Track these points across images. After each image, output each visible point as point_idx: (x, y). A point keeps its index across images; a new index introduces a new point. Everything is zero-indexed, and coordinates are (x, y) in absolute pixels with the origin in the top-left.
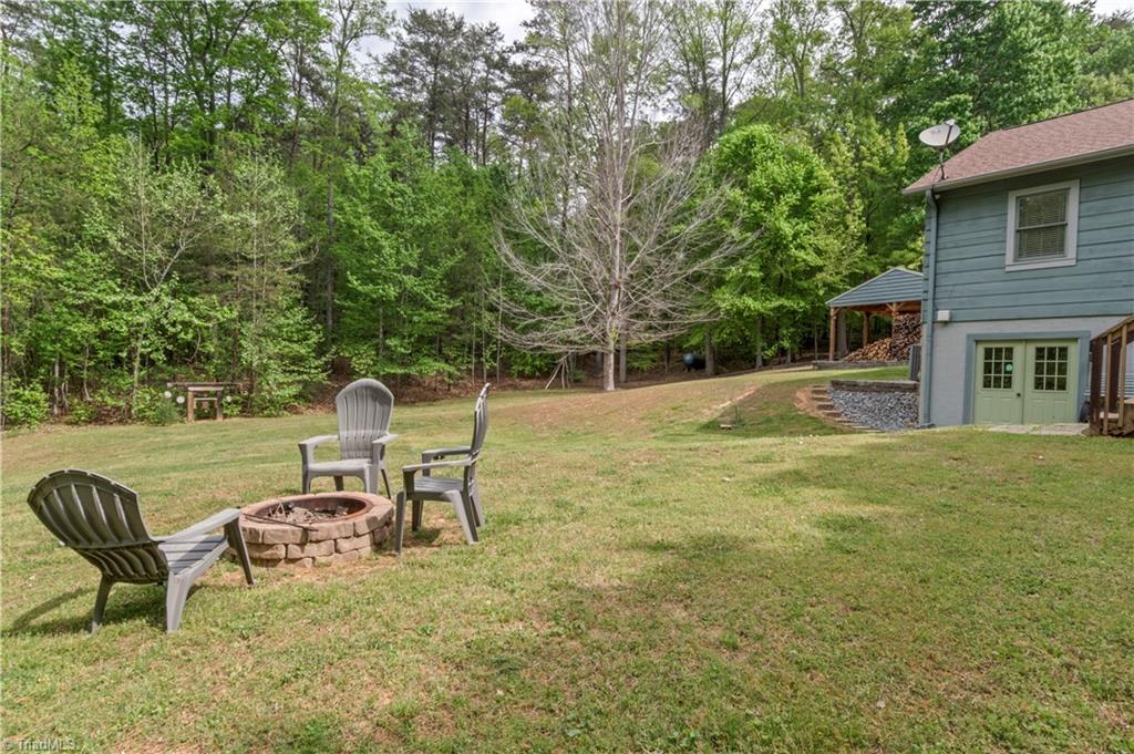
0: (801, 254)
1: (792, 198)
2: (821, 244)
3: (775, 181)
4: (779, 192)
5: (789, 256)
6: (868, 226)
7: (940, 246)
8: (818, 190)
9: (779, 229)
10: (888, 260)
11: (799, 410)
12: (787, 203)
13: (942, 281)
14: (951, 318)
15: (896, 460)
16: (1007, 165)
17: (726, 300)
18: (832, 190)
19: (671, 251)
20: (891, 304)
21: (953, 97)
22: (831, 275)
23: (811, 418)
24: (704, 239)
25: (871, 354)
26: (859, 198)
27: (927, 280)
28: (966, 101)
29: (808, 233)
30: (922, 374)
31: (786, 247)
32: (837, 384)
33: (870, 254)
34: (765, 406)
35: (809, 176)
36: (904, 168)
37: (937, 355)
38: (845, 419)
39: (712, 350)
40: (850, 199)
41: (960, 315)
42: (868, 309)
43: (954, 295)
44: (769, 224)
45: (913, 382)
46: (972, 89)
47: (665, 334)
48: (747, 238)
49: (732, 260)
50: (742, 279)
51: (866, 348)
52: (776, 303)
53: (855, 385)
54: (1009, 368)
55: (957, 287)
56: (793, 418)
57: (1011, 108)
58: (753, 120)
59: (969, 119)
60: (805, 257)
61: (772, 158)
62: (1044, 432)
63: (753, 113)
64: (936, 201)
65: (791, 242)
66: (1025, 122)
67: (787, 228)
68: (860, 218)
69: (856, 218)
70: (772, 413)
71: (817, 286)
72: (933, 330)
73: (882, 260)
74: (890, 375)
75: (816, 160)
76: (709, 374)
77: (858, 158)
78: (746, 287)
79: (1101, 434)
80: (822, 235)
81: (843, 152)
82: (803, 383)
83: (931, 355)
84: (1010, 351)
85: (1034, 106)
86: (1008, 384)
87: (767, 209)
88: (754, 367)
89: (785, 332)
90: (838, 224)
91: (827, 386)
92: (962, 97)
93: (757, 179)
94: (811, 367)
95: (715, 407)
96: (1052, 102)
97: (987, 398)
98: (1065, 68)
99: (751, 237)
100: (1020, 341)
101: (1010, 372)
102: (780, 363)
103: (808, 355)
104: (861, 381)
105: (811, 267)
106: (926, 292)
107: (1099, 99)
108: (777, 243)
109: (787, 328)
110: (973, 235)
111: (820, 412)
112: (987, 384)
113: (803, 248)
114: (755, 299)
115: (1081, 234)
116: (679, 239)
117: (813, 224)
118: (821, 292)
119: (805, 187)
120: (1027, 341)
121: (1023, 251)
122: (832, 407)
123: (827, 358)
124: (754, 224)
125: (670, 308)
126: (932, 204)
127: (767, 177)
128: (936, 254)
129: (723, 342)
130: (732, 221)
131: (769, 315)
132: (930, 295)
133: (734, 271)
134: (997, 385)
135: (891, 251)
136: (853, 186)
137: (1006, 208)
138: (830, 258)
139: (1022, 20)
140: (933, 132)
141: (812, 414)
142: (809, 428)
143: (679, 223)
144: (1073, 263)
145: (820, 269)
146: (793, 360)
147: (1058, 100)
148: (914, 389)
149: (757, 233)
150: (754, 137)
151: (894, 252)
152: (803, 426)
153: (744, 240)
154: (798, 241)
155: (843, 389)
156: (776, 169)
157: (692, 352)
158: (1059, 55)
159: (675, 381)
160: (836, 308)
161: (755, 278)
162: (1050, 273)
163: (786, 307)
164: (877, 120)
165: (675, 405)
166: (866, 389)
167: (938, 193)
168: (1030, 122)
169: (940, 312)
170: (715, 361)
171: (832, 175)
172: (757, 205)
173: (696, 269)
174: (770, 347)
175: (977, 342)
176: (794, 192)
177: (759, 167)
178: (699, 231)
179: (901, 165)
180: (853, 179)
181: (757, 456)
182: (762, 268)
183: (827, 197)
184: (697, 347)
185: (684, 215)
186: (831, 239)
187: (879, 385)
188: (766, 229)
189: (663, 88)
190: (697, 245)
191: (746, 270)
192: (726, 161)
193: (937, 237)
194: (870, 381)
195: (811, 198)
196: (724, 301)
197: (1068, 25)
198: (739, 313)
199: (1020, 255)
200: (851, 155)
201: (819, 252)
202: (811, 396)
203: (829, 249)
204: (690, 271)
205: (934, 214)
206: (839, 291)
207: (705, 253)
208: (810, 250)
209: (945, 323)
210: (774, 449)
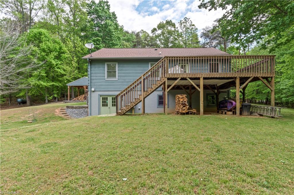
0: (59, 70)
1: (56, 54)
2: (65, 68)
3: (49, 47)
4: (51, 51)
5: (55, 70)
6: (78, 65)
7: (91, 73)
8: (64, 53)
9: (51, 62)
10: (84, 75)
11: (56, 115)
12: (53, 55)
13: (92, 81)
14: (95, 90)
15: (72, 126)
16: (104, 56)
17: (33, 81)
18: (68, 54)
19: (9, 63)
20: (84, 86)
21: (97, 38)
22: (68, 77)
23: (59, 117)
24: (23, 61)
25: (79, 99)
26: (75, 57)
27: (89, 80)
28: (100, 39)
29: (61, 64)
30: (89, 104)
31: (54, 67)
32: (68, 107)
33: (79, 73)
34: (45, 114)
35: (60, 48)
36: (87, 52)
37: (92, 99)
38: (70, 116)
39: (29, 97)
40: (73, 57)
41: (97, 90)
42: (79, 87)
43: (95, 85)
44: (48, 60)
45: (88, 106)
46: (101, 37)
47: (7, 92)
48: (39, 63)
49: (35, 69)
50: (39, 75)
51: (79, 97)
52: (52, 84)
53: (73, 107)
54: (107, 102)
55: (96, 83)
56: (54, 117)
57: (109, 44)
58: (42, 27)
59: (101, 44)
60: (60, 71)
61: (48, 41)
62: (109, 116)
63: (42, 25)
64: (90, 62)
65: (56, 66)
66: (112, 48)
67: (54, 62)
68: (76, 63)
69: (75, 62)
70: (47, 116)
71: (64, 80)
72: (91, 93)
73: (82, 74)
74: (83, 104)
75: (62, 44)
76: (28, 105)
77: (75, 47)
78: (40, 78)
79: (118, 115)
80: (65, 66)
81: (71, 44)
82: (58, 107)
83: (91, 99)
84: (107, 98)
85: (114, 45)
86: (107, 106)
87: (47, 55)
88: (45, 103)
89: (55, 92)
90: (70, 63)
91: (65, 108)
92: (99, 38)
93: (43, 45)
94: (63, 102)
95: (26, 116)
96: (117, 45)
97: (103, 109)
98: (119, 38)
99: (41, 63)
100: (109, 96)
101: (107, 103)
102: (54, 101)
103: (63, 99)
104: (74, 106)
105: (62, 74)
106: (89, 83)
107: (125, 46)
108: (51, 66)
109: (56, 91)
110: (98, 71)
111: (63, 115)
112: (103, 105)
113: (59, 68)
114: (44, 82)
115: (119, 74)
116: (13, 60)
117: (62, 62)
118: (66, 82)
119: (59, 51)
120: (110, 96)
121: (109, 76)
122: (66, 113)
123: (68, 100)
124: (43, 59)
125: (9, 83)
126: (89, 62)
127: (47, 46)
128: (91, 74)
129: (33, 95)
130: (34, 57)
131: (49, 87)
132: (90, 84)
133: (36, 73)
134: (105, 106)
135: (85, 72)
136: (74, 54)
137: (105, 66)
138: (68, 72)
139: (111, 25)
140: (88, 45)
141: (60, 116)
142: (59, 120)
143: (13, 54)
144: (117, 80)
145: (65, 75)
146: (58, 100)
147: (118, 45)
148: (87, 107)
149: (44, 62)
150: (41, 33)
151: (85, 73)
152: (57, 119)
153: (39, 64)
154: (58, 66)
155: (70, 108)
156: (50, 44)
157: (21, 98)
158: (118, 35)
159: (13, 108)
160: (69, 86)
161: (44, 76)
162: (113, 81)
163: (55, 85)
164: (80, 38)
165: (9, 116)
166: (76, 108)
167: (90, 60)
168: (113, 48)
169: (92, 89)
170: (30, 101)
171: (67, 49)
172: (43, 54)
173: (20, 70)
174: (50, 96)
175: (101, 96)
176: (56, 52)
177: (44, 42)
178: (21, 58)
179: (86, 51)
180: (74, 52)
181: (30, 130)
182: (46, 73)
183: (66, 55)
184: (23, 96)
185: (15, 52)
186: (68, 67)
187: (79, 107)
188: (47, 61)
189: (4, 6)
190: (20, 63)
191: (40, 73)
192: (31, 37)
193: (91, 70)
194: (77, 106)
195: (61, 55)
196: (32, 82)
197: (119, 30)
198: (38, 86)
199: (108, 77)
200: (73, 45)
201: (64, 70)
202: (60, 110)
203: (67, 70)
204: (18, 71)
205: (90, 65)
206: (71, 81)
207: (24, 66)
208: (62, 69)
209: (94, 91)
210: (37, 127)
